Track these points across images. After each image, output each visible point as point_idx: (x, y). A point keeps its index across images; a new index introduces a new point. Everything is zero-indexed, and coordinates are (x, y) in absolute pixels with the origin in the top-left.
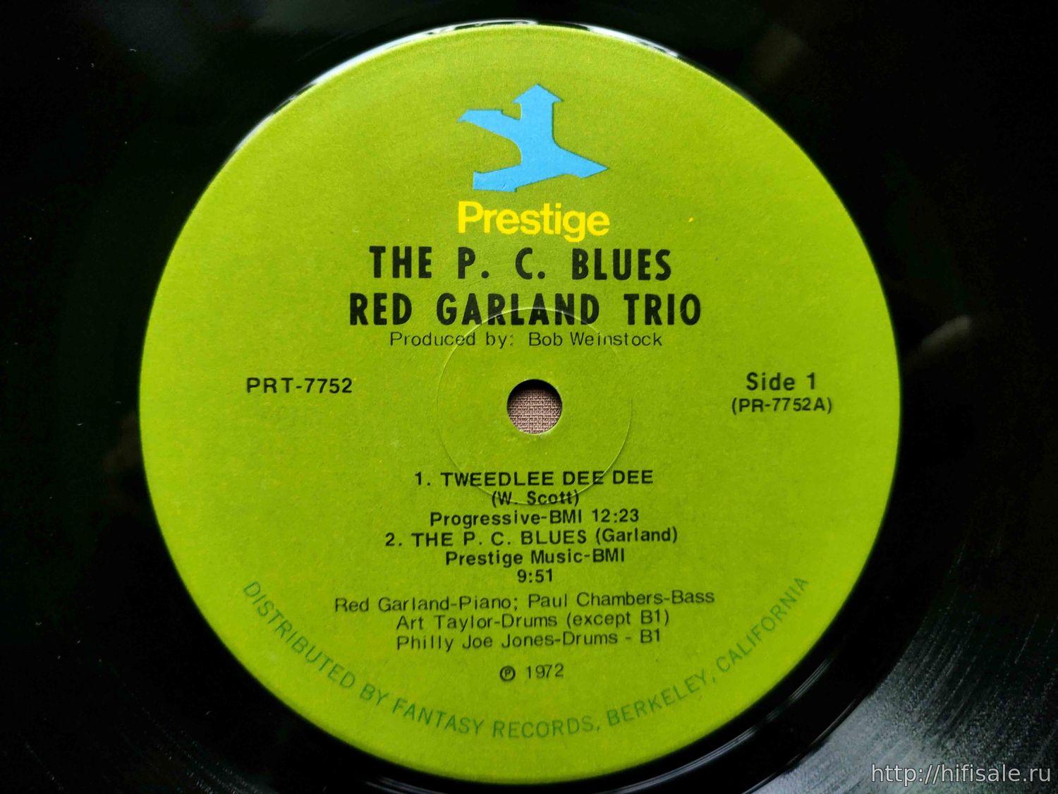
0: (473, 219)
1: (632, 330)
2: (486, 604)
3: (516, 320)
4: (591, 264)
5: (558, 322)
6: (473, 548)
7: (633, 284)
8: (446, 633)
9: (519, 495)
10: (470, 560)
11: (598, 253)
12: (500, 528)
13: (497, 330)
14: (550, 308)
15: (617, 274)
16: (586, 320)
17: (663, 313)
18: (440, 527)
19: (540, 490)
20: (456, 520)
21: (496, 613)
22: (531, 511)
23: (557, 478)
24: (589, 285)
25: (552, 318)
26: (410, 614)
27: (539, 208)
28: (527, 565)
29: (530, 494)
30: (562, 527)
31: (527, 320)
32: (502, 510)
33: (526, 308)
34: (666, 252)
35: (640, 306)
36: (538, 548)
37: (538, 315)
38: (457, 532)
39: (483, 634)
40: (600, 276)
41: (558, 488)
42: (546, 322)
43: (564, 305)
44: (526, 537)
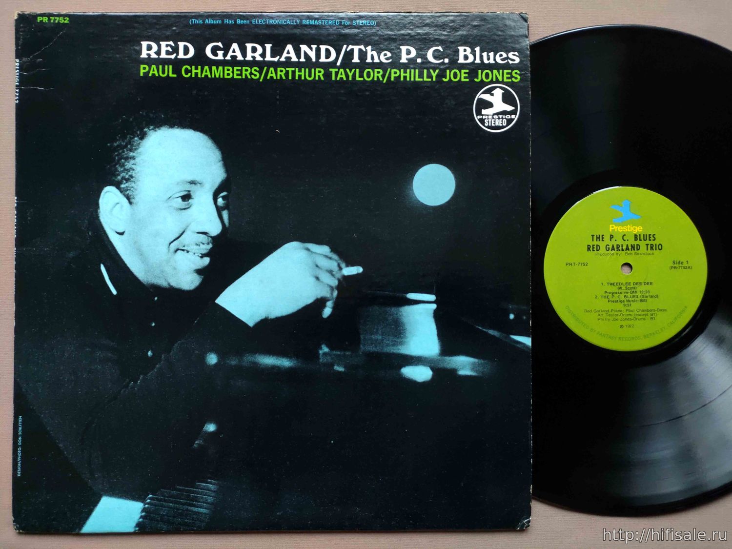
0: (614, 228)
1: (647, 252)
2: (617, 311)
3: (623, 250)
4: (638, 238)
5: (632, 250)
6: (614, 299)
7: (648, 242)
8: (608, 317)
9: (624, 287)
10: (613, 301)
11: (640, 235)
12: (620, 295)
13: (618, 252)
14: (630, 247)
15: (644, 240)
16: (638, 250)
17: (654, 248)
18: (607, 294)
19: (628, 286)
20: (610, 293)
21: (619, 313)
22: (626, 291)
23: (632, 284)
24: (638, 242)
25: (630, 249)
26: (601, 313)
27: (627, 226)
28: (626, 303)
29: (626, 287)
30: (633, 294)
31: (625, 249)
32: (620, 291)
33: (624, 247)
34: (654, 235)
35: (649, 246)
36: (628, 299)
37: (627, 249)
38: (610, 295)
39: (616, 318)
40: (640, 240)
41: (632, 286)
42: (629, 250)
43: (633, 247)
44: (625, 297)
